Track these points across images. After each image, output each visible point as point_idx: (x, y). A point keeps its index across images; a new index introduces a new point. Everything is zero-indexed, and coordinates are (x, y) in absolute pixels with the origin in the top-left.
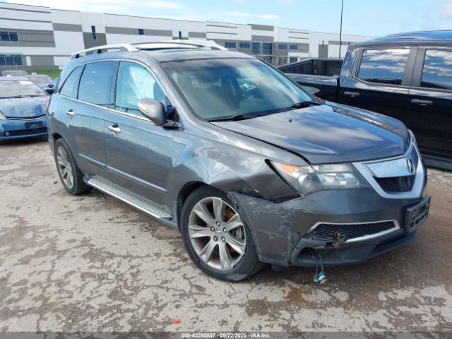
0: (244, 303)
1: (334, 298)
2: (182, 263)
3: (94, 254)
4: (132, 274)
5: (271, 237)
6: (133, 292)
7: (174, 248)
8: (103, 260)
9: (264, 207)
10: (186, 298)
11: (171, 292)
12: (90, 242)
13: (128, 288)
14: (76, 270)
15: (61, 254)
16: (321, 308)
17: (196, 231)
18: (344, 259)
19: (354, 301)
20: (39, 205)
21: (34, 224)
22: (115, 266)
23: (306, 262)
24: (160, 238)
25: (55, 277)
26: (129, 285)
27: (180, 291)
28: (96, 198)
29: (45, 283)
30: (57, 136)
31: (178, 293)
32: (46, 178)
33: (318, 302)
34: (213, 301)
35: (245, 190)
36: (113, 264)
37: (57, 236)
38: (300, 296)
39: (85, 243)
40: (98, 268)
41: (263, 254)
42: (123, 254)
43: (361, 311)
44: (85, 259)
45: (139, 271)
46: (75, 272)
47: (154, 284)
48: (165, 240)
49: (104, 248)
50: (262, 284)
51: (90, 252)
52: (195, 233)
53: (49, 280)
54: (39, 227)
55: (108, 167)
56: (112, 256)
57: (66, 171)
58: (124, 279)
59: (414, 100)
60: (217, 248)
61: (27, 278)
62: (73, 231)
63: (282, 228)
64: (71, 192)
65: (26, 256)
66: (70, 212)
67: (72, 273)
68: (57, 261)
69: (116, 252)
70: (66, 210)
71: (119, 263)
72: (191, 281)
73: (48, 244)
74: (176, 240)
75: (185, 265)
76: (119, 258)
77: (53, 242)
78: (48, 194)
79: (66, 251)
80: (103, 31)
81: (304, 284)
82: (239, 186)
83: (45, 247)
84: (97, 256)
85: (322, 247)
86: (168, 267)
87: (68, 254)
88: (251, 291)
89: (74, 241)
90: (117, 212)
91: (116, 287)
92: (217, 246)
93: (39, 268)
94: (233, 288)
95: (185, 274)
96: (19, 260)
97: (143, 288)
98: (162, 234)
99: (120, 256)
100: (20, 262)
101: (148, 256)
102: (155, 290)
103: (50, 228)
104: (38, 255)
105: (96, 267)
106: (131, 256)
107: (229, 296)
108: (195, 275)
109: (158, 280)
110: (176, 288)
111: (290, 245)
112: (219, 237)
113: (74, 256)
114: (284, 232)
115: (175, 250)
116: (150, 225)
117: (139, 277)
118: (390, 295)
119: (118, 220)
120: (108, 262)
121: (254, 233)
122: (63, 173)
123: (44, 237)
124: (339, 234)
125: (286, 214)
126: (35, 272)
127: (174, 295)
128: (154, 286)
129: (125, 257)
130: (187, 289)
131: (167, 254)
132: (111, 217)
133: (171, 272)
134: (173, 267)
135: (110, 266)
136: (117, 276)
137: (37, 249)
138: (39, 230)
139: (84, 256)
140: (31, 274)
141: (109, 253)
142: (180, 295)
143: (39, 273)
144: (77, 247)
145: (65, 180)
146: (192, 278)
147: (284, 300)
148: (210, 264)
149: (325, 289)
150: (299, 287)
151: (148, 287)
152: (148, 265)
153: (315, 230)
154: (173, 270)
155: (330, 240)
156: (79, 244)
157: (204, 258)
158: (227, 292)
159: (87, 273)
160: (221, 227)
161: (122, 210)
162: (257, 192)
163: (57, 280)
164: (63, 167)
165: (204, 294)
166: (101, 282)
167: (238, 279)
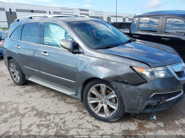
0: (120, 132)
1: (158, 125)
2: (84, 115)
3: (40, 114)
4: (62, 123)
5: (133, 102)
6: (66, 132)
7: (77, 108)
8: (45, 117)
9: (130, 88)
10: (92, 132)
11: (85, 130)
12: (35, 108)
13: (63, 130)
14: (34, 123)
15: (23, 115)
16: (155, 131)
17: (91, 100)
18: (163, 109)
19: (167, 126)
20: (3, 91)
21: (4, 101)
22: (52, 120)
23: (148, 111)
24: (69, 103)
25: (23, 128)
26: (63, 128)
27: (89, 129)
28: (31, 86)
29: (19, 131)
30: (9, 58)
31: (88, 130)
32: (3, 78)
33: (152, 128)
34: (106, 132)
35: (120, 81)
36: (51, 118)
37: (17, 106)
38: (143, 126)
39: (33, 109)
40: (44, 121)
41: (128, 109)
42: (54, 113)
43: (172, 131)
44: (36, 117)
45: (65, 121)
46: (33, 124)
47: (75, 127)
48: (72, 105)
49: (44, 110)
50: (124, 122)
51: (37, 113)
52: (91, 101)
53: (21, 130)
54: (7, 103)
55: (41, 72)
56: (49, 114)
57: (15, 74)
58: (59, 125)
59: (162, 38)
60: (102, 107)
61: (9, 130)
62: (25, 103)
63: (138, 97)
64: (18, 84)
65: (5, 118)
66: (20, 94)
67: (31, 125)
68: (21, 119)
69: (51, 112)
70: (18, 93)
71: (54, 118)
72: (92, 123)
73: (14, 111)
74: (77, 104)
75: (86, 116)
76: (53, 115)
77: (17, 109)
78: (6, 85)
79: (25, 114)
80: (15, 11)
81: (143, 120)
82: (117, 79)
83: (13, 112)
84: (41, 115)
85: (156, 104)
86: (78, 117)
87: (27, 115)
88: (121, 126)
89: (27, 108)
90: (44, 92)
91: (57, 130)
92: (103, 107)
93: (14, 124)
94: (112, 125)
95: (88, 121)
96: (2, 121)
97: (70, 129)
98: (69, 101)
99: (53, 114)
100: (2, 122)
101: (66, 113)
102: (76, 130)
103: (13, 103)
104: (11, 117)
105: (43, 121)
106: (59, 114)
107: (112, 129)
108: (92, 121)
109: (76, 124)
110: (86, 128)
111: (141, 104)
112: (104, 102)
113: (30, 116)
114: (139, 99)
115: (78, 109)
116: (62, 98)
117: (66, 124)
118: (180, 121)
119: (46, 96)
120: (48, 118)
121: (124, 100)
122: (13, 75)
123: (11, 107)
124: (163, 98)
125: (140, 91)
126: (12, 126)
127: (86, 131)
128: (75, 128)
129: (56, 114)
130: (92, 128)
131: (75, 111)
132: (42, 95)
133: (80, 120)
134: (81, 117)
135: (50, 120)
136: (55, 124)
137: (9, 114)
138: (7, 104)
139: (35, 115)
140: (10, 128)
141: (47, 113)
142: (89, 131)
143: (15, 127)
144: (30, 111)
145: (14, 79)
146: (91, 122)
147: (137, 128)
148: (99, 115)
149: (152, 121)
150: (141, 122)
151: (72, 128)
152: (68, 118)
153: (152, 97)
154: (81, 119)
155: (159, 100)
156: (30, 110)
157: (96, 112)
158: (111, 127)
159: (39, 124)
160: (105, 98)
161: (46, 91)
162: (126, 81)
163: (25, 130)
164: (13, 73)
165: (100, 129)
166: (48, 129)
167: (115, 121)
